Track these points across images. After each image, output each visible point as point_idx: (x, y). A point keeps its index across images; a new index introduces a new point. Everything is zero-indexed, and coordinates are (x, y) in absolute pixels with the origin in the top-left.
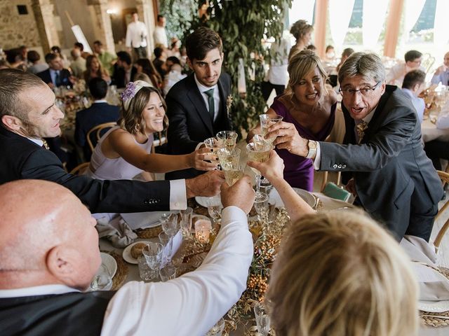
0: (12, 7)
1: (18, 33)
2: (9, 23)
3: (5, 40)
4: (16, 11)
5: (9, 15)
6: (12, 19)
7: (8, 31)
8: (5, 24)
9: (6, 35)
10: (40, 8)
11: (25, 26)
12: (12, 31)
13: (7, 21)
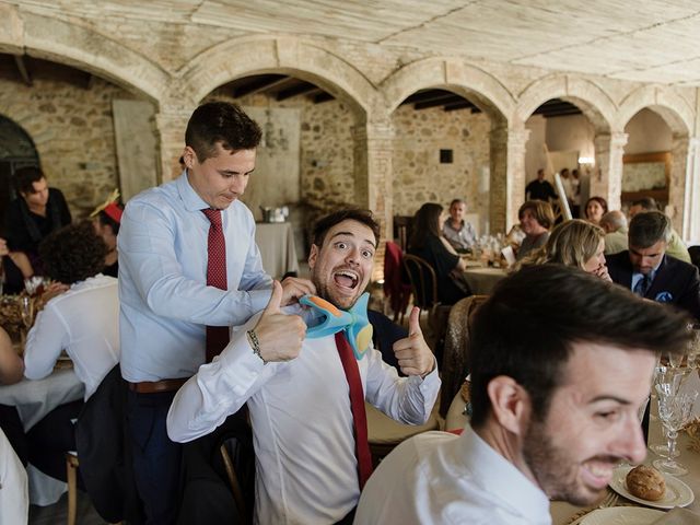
0: (433, 151)
1: (432, 191)
2: (423, 176)
3: (411, 200)
4: (437, 157)
5: (426, 163)
6: (428, 170)
7: (419, 188)
8: (417, 177)
9: (415, 193)
10: (507, 135)
11: (444, 181)
12: (424, 188)
13: (421, 172)
